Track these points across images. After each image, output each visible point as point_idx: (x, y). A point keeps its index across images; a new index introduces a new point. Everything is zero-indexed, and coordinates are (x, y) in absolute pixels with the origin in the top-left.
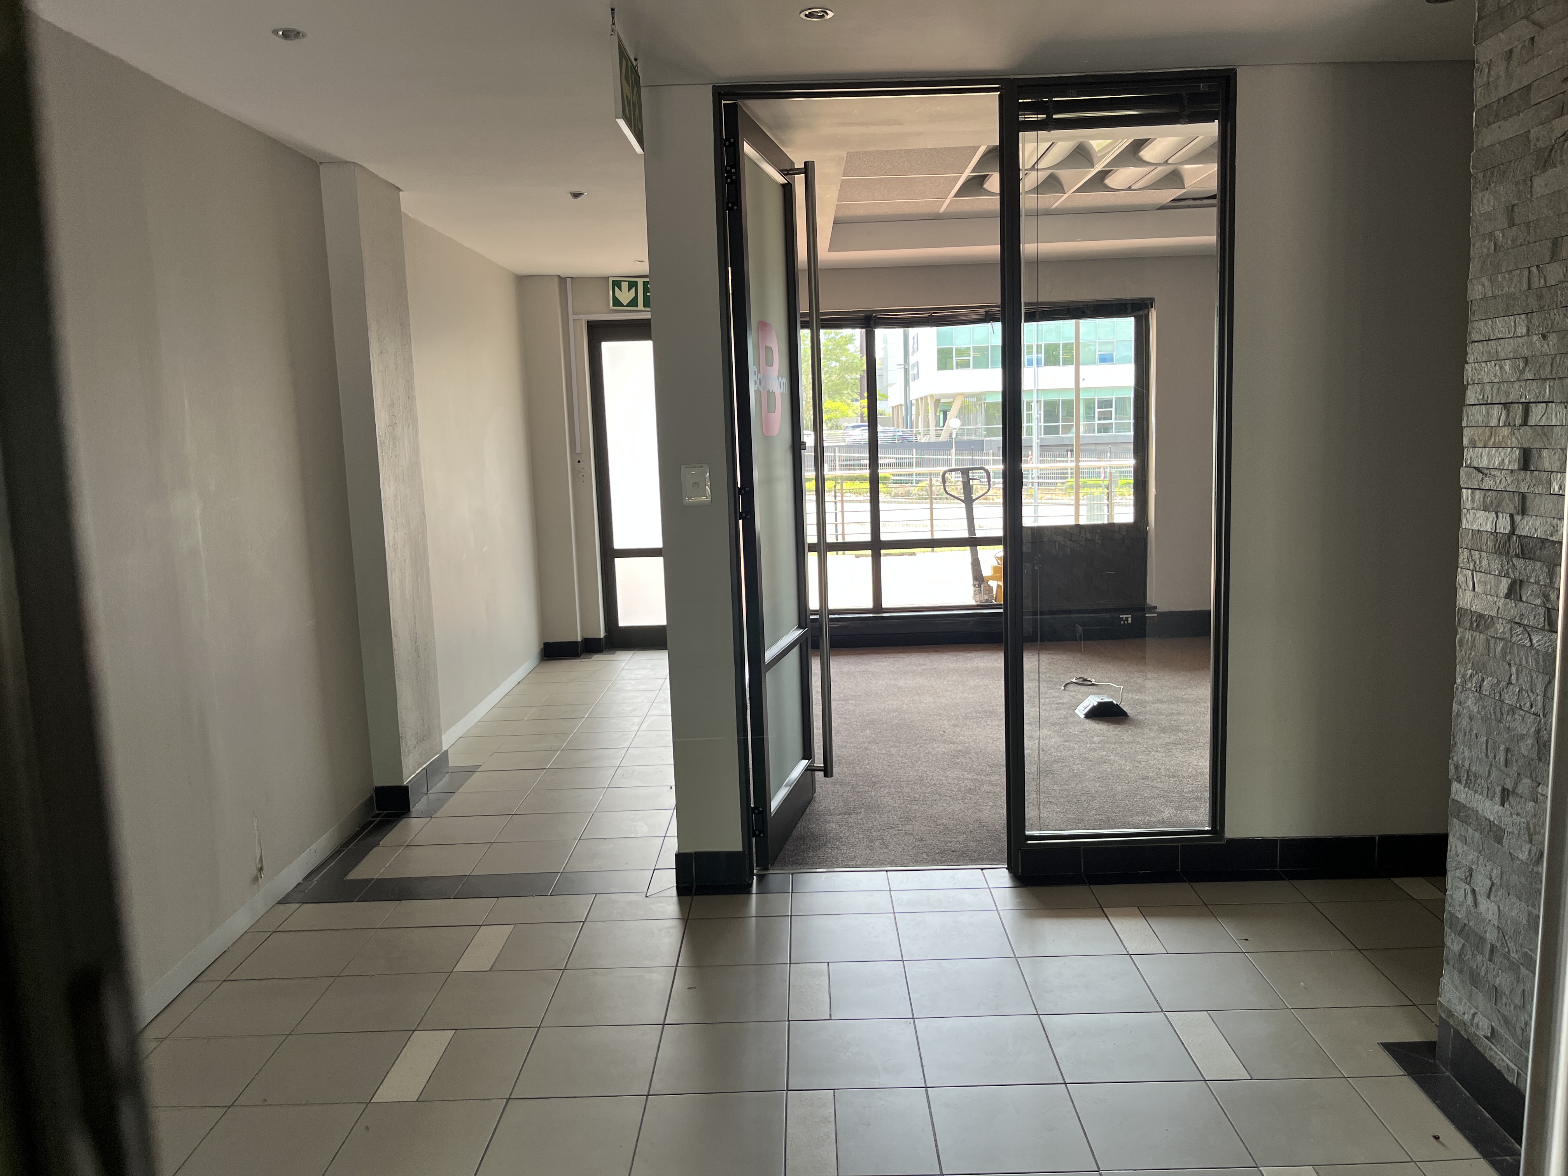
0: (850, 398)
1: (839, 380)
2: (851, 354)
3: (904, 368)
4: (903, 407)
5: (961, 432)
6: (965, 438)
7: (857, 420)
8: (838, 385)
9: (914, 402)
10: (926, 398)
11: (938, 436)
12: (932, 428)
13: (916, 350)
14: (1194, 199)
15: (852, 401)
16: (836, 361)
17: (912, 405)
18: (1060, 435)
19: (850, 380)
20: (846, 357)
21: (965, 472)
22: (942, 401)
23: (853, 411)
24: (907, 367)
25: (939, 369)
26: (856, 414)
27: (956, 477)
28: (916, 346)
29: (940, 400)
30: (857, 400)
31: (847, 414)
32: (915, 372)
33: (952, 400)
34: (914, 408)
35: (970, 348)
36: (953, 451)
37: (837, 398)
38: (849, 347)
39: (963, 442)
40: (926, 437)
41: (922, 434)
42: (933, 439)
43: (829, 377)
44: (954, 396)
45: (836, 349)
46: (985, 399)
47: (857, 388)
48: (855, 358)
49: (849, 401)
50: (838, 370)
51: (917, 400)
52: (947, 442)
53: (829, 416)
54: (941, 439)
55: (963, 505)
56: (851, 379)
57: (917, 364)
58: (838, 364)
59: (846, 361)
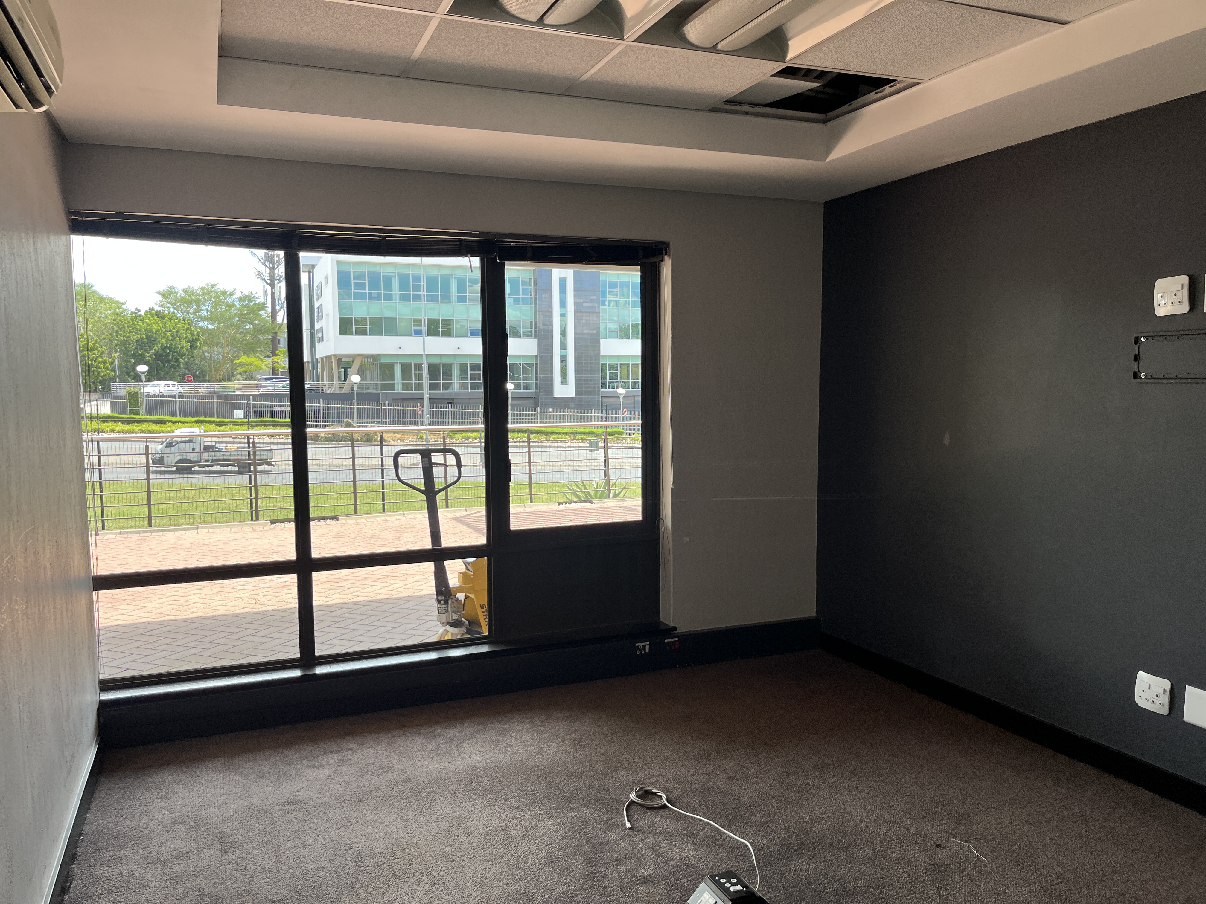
0: (263, 354)
1: (253, 339)
2: (263, 319)
3: (310, 331)
4: (310, 364)
5: (360, 385)
6: (365, 391)
7: (269, 373)
8: (252, 343)
9: (319, 360)
10: (330, 357)
11: (341, 388)
12: (336, 382)
13: (320, 317)
14: (752, 104)
15: (265, 357)
16: (250, 324)
17: (317, 362)
18: (442, 391)
19: (262, 339)
20: (259, 321)
21: (426, 454)
22: (343, 360)
23: (266, 365)
24: (312, 331)
25: (341, 334)
26: (268, 368)
27: (357, 423)
28: (320, 314)
29: (341, 359)
30: (269, 357)
31: (261, 368)
32: (320, 335)
33: (351, 359)
34: (319, 365)
35: (366, 318)
36: (355, 401)
37: (251, 354)
38: (262, 312)
39: (363, 394)
40: (330, 389)
41: (327, 386)
42: (337, 391)
43: (244, 336)
44: (354, 357)
45: (250, 314)
46: (380, 360)
47: (269, 347)
48: (267, 322)
49: (262, 357)
50: (252, 331)
51: (322, 358)
52: (349, 393)
53: (244, 369)
54: (343, 391)
55: (423, 497)
56: (264, 339)
57: (321, 329)
58: (252, 326)
59: (259, 324)
